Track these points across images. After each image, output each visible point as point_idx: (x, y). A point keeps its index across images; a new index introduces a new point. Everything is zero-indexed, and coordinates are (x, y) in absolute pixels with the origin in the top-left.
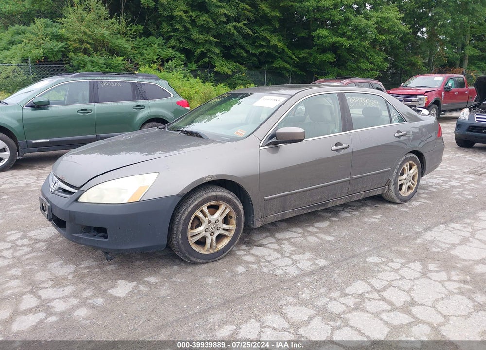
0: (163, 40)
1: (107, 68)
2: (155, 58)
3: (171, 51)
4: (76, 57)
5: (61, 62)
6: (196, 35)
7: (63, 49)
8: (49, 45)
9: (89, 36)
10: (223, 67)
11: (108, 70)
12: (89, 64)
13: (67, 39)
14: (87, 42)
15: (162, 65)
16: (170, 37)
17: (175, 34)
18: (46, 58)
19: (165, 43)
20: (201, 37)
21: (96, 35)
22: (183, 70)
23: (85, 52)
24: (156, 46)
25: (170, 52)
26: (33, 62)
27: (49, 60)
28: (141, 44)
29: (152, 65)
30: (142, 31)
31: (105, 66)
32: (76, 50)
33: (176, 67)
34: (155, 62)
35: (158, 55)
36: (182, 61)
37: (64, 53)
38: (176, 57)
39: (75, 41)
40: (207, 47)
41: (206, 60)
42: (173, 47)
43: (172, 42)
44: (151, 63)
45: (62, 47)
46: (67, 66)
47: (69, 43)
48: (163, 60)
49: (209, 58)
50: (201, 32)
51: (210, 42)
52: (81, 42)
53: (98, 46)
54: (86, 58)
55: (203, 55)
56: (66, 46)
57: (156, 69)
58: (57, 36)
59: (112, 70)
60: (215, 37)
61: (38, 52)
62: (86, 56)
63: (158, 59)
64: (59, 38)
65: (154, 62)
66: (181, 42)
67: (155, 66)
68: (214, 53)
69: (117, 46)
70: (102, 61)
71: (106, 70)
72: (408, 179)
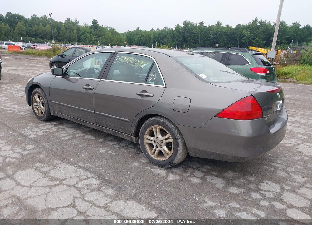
72: (158, 143)
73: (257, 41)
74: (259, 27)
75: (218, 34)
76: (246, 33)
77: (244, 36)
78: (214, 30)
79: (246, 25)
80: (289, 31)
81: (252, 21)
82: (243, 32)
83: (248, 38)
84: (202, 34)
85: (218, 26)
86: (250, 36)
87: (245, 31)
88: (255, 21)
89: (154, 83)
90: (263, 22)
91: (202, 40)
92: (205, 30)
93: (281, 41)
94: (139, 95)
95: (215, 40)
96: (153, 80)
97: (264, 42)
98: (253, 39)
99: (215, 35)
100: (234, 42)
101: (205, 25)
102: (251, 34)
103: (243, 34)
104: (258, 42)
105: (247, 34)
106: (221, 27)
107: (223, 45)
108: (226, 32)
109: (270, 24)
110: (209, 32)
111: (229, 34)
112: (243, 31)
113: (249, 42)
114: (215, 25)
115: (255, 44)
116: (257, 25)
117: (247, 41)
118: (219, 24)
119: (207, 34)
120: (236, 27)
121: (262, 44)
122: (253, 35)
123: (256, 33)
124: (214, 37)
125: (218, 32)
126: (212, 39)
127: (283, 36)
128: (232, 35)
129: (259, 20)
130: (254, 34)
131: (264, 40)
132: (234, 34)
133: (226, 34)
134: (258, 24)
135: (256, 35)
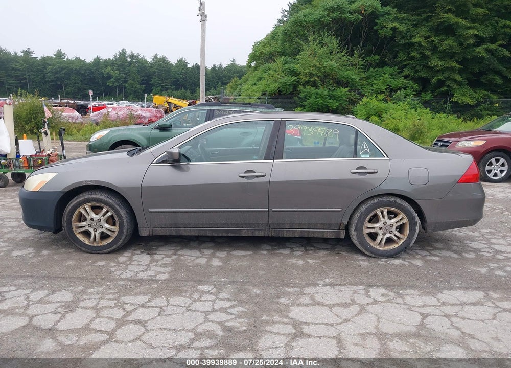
0: (398, 69)
1: (330, 99)
2: (383, 88)
3: (403, 81)
4: (304, 90)
5: (292, 95)
6: (435, 62)
7: (295, 83)
8: (284, 80)
9: (319, 69)
10: (465, 96)
11: (331, 101)
12: (313, 96)
13: (299, 74)
14: (316, 75)
15: (391, 96)
16: (405, 66)
17: (411, 62)
18: (280, 92)
19: (399, 73)
20: (440, 63)
21: (325, 68)
22: (413, 100)
23: (314, 85)
24: (386, 76)
25: (401, 81)
26: (270, 95)
27: (282, 93)
28: (374, 74)
29: (379, 95)
30: (378, 61)
31: (329, 97)
32: (306, 83)
33: (405, 97)
34: (384, 92)
35: (388, 85)
36: (413, 91)
37: (295, 86)
38: (408, 87)
39: (305, 75)
40: (446, 74)
41: (445, 89)
42: (406, 77)
43: (406, 72)
44: (379, 93)
45: (294, 81)
46: (296, 98)
47: (301, 77)
48: (392, 90)
49: (448, 86)
50: (441, 59)
51: (452, 69)
52: (311, 75)
53: (327, 78)
54: (313, 90)
55: (441, 83)
56: (298, 80)
57: (383, 100)
58: (293, 71)
59: (335, 101)
60: (459, 63)
61: (274, 86)
62: (312, 89)
63: (386, 89)
64: (294, 73)
65: (381, 93)
66: (417, 71)
67: (381, 96)
68: (455, 81)
69: (344, 77)
70: (326, 93)
71: (329, 101)
72: (387, 229)
73: (131, 84)
74: (130, 64)
75: (64, 71)
76: (112, 71)
77: (109, 77)
78: (54, 65)
79: (109, 59)
80: (174, 71)
81: (118, 54)
82: (107, 71)
83: (117, 80)
84: (32, 71)
85: (59, 59)
86: (119, 77)
87: (109, 68)
88: (123, 53)
89: (368, 156)
90: (135, 57)
91: (33, 82)
92: (35, 65)
93: (166, 85)
94: (355, 173)
95: (59, 83)
96: (366, 153)
97: (143, 87)
98: (125, 82)
99: (56, 73)
100: (95, 87)
101: (34, 56)
102: (120, 74)
103: (108, 73)
104: (134, 86)
105: (115, 74)
106: (65, 60)
107: (76, 90)
108: (78, 68)
109: (145, 60)
110: (45, 68)
111: (82, 72)
112: (106, 67)
113: (119, 86)
114: (54, 57)
115: (129, 89)
116: (127, 60)
117: (116, 84)
118: (60, 55)
119: (42, 71)
120: (92, 61)
121: (141, 89)
122: (123, 75)
123: (128, 73)
124: (57, 77)
125: (62, 69)
126: (52, 81)
127: (167, 79)
128: (88, 75)
129: (128, 53)
130: (125, 74)
131: (141, 84)
132: (93, 73)
133: (78, 72)
134: (129, 59)
135: (129, 75)
